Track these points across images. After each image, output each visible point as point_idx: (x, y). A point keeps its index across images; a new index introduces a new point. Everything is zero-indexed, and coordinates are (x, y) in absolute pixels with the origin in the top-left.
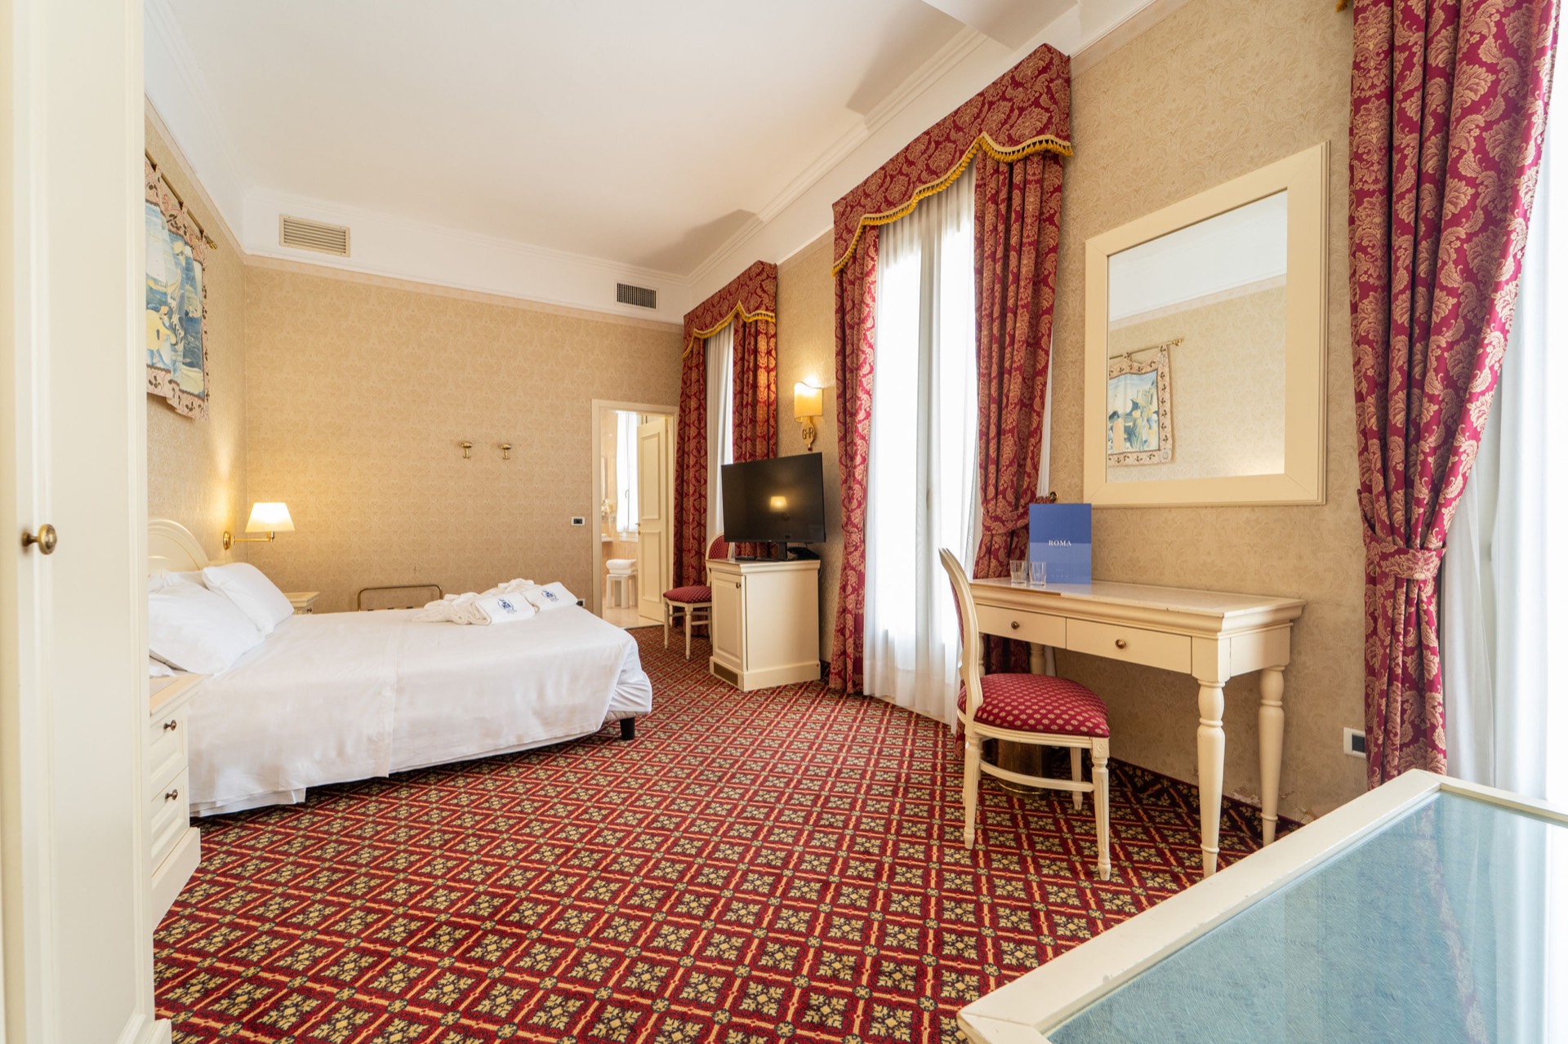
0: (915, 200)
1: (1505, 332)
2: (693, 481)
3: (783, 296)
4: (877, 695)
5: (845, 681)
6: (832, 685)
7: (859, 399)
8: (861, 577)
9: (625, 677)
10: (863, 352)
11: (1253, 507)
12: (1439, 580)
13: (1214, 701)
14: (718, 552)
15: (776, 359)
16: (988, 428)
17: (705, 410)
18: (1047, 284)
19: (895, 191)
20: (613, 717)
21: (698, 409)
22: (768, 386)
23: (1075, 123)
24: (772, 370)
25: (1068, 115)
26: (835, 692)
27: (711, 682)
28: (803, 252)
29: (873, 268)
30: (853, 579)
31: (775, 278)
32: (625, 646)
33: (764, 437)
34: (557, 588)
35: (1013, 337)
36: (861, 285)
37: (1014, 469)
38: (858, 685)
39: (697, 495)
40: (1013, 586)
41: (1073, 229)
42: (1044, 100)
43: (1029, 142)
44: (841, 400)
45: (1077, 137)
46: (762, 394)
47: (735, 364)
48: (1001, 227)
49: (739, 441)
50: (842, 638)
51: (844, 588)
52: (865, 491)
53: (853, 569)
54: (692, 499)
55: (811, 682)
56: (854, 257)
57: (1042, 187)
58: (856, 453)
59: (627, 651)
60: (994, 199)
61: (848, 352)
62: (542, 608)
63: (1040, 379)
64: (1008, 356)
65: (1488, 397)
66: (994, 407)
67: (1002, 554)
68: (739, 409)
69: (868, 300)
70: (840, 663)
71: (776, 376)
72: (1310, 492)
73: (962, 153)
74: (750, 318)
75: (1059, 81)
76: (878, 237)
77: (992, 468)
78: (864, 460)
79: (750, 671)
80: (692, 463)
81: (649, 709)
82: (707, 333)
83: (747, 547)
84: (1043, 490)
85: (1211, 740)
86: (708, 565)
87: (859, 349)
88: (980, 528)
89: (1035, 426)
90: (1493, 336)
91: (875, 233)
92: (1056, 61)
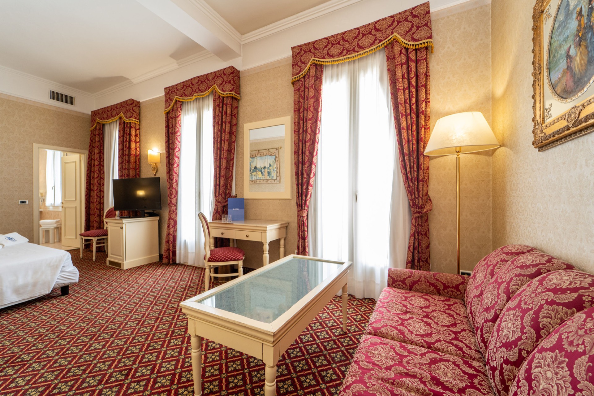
0: (194, 97)
1: (315, 166)
2: (97, 184)
3: (143, 114)
4: (182, 262)
5: (169, 260)
6: (164, 262)
7: (175, 160)
8: (175, 222)
9: (64, 269)
10: (176, 144)
11: (279, 199)
12: (307, 216)
13: (266, 247)
14: (111, 214)
15: (139, 138)
16: (216, 175)
17: (103, 154)
18: (233, 134)
19: (188, 91)
20: (58, 286)
21: (99, 153)
22: (136, 149)
23: (241, 90)
24: (138, 142)
25: (239, 87)
26: (165, 264)
27: (108, 268)
28: (152, 100)
29: (180, 114)
30: (172, 223)
31: (139, 107)
32: (64, 256)
33: (134, 169)
34: (14, 235)
35: (224, 148)
36: (175, 120)
37: (224, 187)
38: (174, 260)
39: (98, 190)
40: (223, 222)
41: (241, 120)
42: (232, 82)
43: (228, 93)
44: (168, 159)
45: (242, 94)
46: (133, 151)
47: (119, 137)
48: (220, 115)
49: (121, 170)
50: (168, 244)
51: (169, 226)
52: (177, 192)
53: (172, 219)
54: (95, 192)
55: (155, 262)
56: (172, 109)
57: (232, 106)
58: (173, 179)
59: (66, 257)
60: (218, 105)
61: (170, 142)
62: (5, 246)
63: (232, 162)
64: (222, 154)
65: (313, 178)
66: (218, 169)
67: (221, 213)
68: (121, 156)
69: (178, 126)
70: (167, 253)
71: (140, 145)
72: (289, 196)
73: (209, 88)
74: (127, 121)
75: (236, 77)
76: (181, 105)
77: (218, 187)
78: (177, 181)
79: (127, 261)
80: (96, 176)
81: (77, 281)
82: (104, 121)
83: (126, 212)
84: (233, 194)
85: (266, 257)
86: (105, 220)
87: (174, 142)
88: (214, 205)
89: (230, 175)
90: (313, 166)
91: (181, 103)
92: (235, 71)
